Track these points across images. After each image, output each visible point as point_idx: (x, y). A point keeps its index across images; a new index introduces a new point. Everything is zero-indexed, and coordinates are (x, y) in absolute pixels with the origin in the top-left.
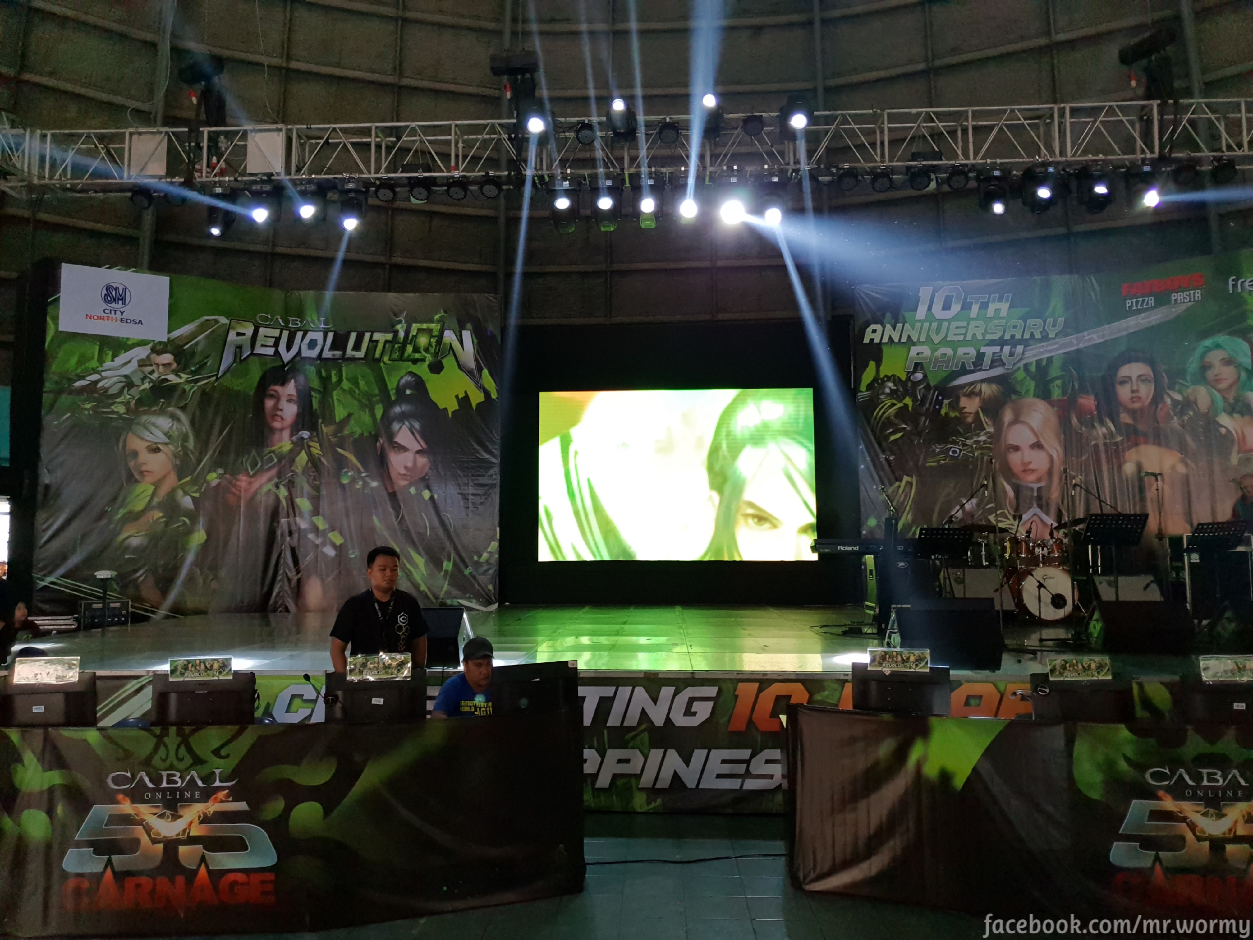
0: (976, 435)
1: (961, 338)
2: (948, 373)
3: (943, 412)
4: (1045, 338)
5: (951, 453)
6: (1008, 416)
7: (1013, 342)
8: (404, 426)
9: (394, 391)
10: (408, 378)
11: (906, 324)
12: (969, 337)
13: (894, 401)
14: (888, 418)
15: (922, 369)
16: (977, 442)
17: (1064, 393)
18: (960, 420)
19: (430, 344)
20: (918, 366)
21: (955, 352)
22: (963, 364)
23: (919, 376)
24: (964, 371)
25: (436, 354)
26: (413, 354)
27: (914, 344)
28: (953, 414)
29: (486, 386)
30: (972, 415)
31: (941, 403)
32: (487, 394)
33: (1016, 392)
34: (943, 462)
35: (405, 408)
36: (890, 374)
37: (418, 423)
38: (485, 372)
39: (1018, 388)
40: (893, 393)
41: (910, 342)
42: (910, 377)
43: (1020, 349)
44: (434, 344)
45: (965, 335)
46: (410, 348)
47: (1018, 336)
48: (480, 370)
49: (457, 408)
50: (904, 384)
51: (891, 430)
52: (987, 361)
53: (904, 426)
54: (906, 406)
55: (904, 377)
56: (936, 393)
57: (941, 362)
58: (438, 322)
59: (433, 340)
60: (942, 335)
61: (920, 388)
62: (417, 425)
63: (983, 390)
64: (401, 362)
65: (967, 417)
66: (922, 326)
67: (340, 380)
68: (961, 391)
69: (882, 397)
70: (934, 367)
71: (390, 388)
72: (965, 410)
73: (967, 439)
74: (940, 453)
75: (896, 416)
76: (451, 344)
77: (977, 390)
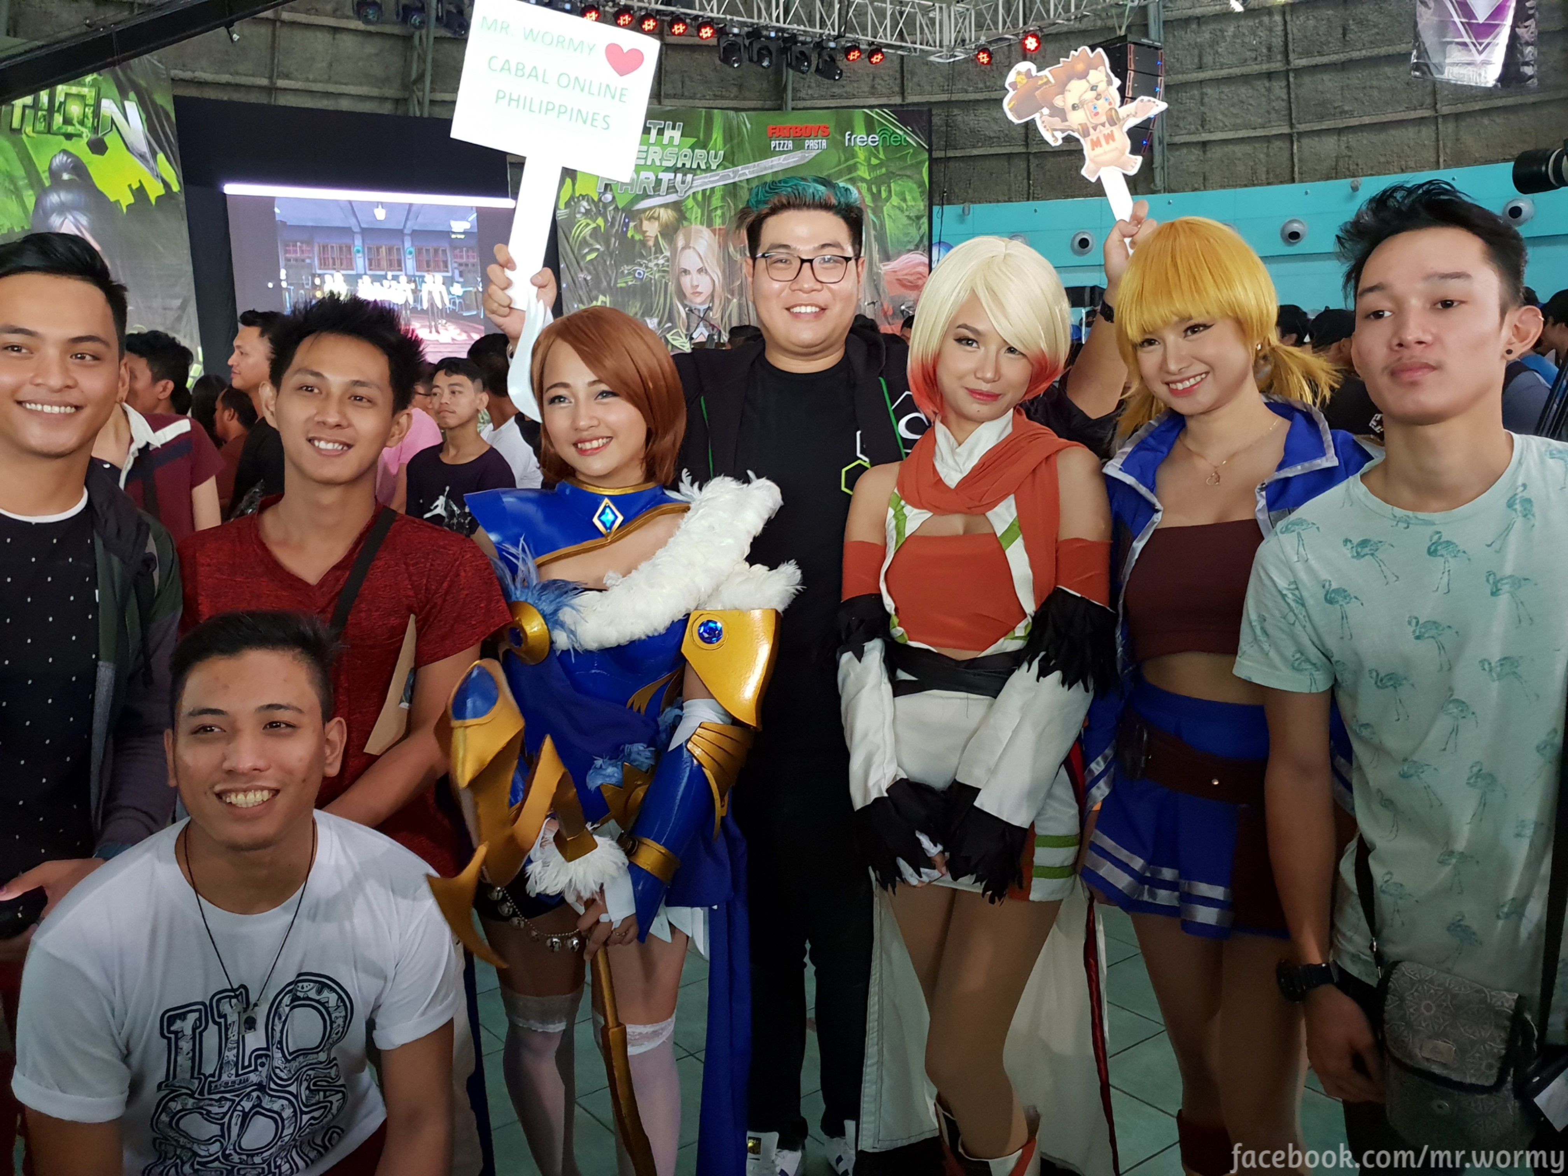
1: (642, 162)
3: (629, 235)
4: (708, 169)
5: (636, 275)
6: (680, 242)
7: (684, 170)
8: (67, 220)
9: (47, 174)
10: (63, 158)
13: (589, 221)
14: (584, 238)
16: (657, 265)
17: (724, 223)
18: (643, 243)
19: (85, 115)
21: (639, 175)
23: (608, 197)
24: (645, 196)
25: (95, 129)
26: (65, 127)
28: (638, 237)
29: (164, 176)
30: (653, 239)
31: (626, 225)
32: (166, 185)
33: (685, 219)
34: (630, 282)
35: (65, 197)
36: (585, 194)
37: (85, 218)
38: (161, 156)
39: (688, 215)
40: (587, 213)
42: (601, 197)
43: (689, 177)
44: (90, 116)
45: (646, 158)
46: (59, 119)
47: (688, 166)
48: (154, 154)
49: (132, 200)
51: (586, 250)
53: (598, 246)
54: (599, 227)
55: (596, 199)
58: (91, 86)
59: (89, 111)
62: (84, 220)
63: (661, 215)
64: (50, 136)
65: (649, 240)
68: (643, 216)
69: (578, 216)
72: (647, 234)
73: (649, 261)
74: (629, 274)
75: (591, 235)
76: (112, 117)
77: (656, 215)
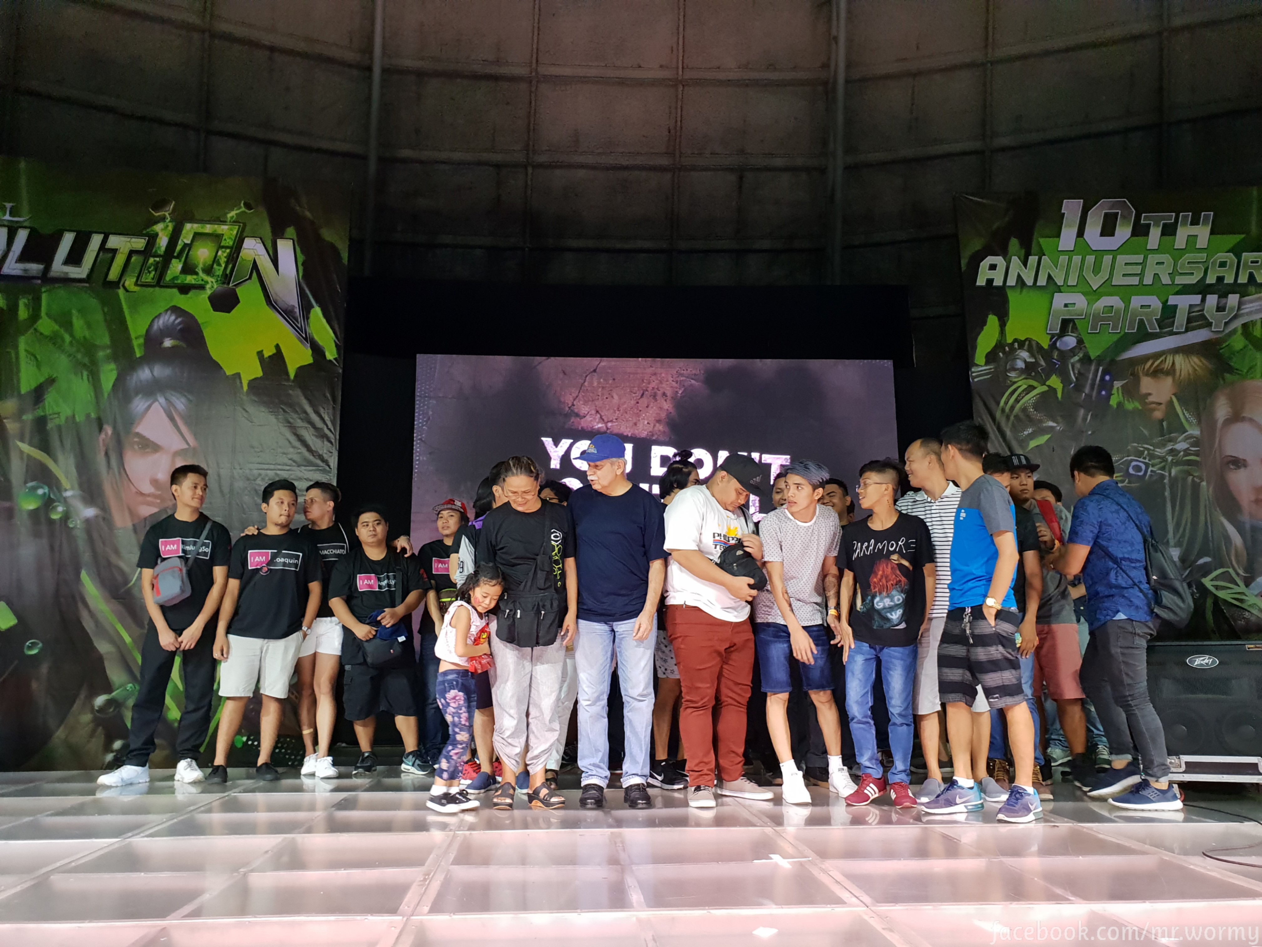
0: (1170, 441)
1: (1135, 281)
2: (1118, 336)
3: (1114, 402)
5: (1131, 471)
6: (1222, 411)
7: (1220, 288)
8: (156, 404)
9: (141, 341)
10: (170, 319)
11: (1043, 257)
12: (1148, 280)
13: (1035, 383)
14: (1024, 410)
15: (1075, 329)
16: (1174, 452)
18: (1143, 415)
19: (216, 260)
20: (1067, 325)
21: (1127, 302)
22: (1141, 322)
23: (1070, 341)
24: (1144, 336)
25: (226, 278)
26: (183, 276)
27: (1059, 289)
28: (1131, 406)
29: (316, 338)
30: (1163, 407)
31: (1109, 388)
32: (317, 350)
33: (1231, 371)
35: (160, 371)
36: (1023, 339)
37: (183, 400)
38: (317, 312)
39: (1235, 363)
40: (1030, 369)
41: (1052, 287)
42: (1055, 342)
43: (1233, 299)
44: (223, 261)
45: (1141, 275)
46: (176, 266)
47: (1229, 279)
48: (306, 308)
49: (259, 373)
50: (1046, 354)
51: (1030, 430)
52: (1181, 318)
53: (1051, 424)
54: (1053, 390)
55: (1045, 345)
56: (1101, 368)
57: (1103, 319)
58: (234, 222)
59: (223, 255)
60: (1104, 275)
61: (1072, 361)
62: (180, 404)
63: (1177, 367)
64: (157, 289)
65: (1154, 410)
66: (1070, 260)
67: (35, 317)
68: (1140, 368)
69: (1012, 374)
70: (1094, 327)
71: (133, 335)
72: (1151, 399)
73: (1155, 446)
75: (1036, 407)
76: (255, 262)
77: (1167, 365)
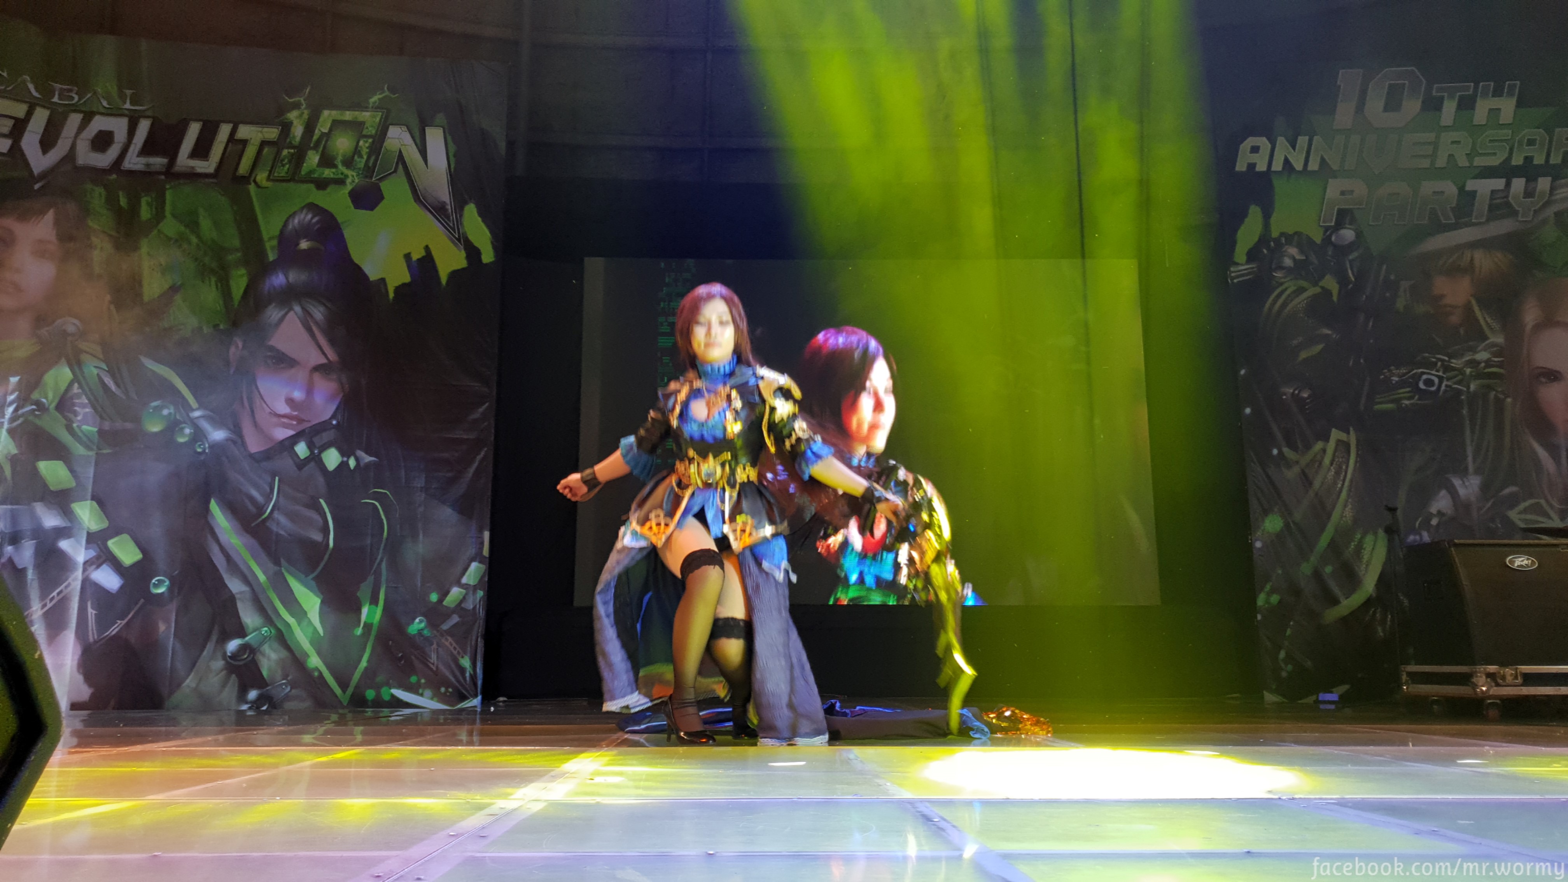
1: (1426, 163)
3: (1400, 304)
5: (1422, 385)
6: (1530, 314)
7: (1528, 170)
8: (291, 313)
9: (275, 242)
10: (307, 217)
11: (1315, 137)
13: (1305, 285)
14: (1293, 315)
16: (1473, 363)
18: (1435, 320)
19: (357, 151)
22: (1433, 211)
25: (369, 171)
26: (320, 170)
27: (1334, 175)
28: (1420, 309)
30: (1459, 311)
31: (1394, 288)
33: (1543, 266)
34: (1407, 402)
35: (295, 276)
37: (322, 309)
39: (1546, 258)
40: (1300, 269)
41: (1326, 172)
42: (1330, 235)
43: (1544, 183)
44: (365, 151)
45: (1433, 156)
46: (313, 158)
47: (1539, 160)
49: (407, 278)
50: (1319, 249)
51: (1300, 339)
52: (1480, 207)
53: (1325, 331)
54: (1327, 292)
55: (1318, 239)
56: (1385, 267)
57: (1389, 208)
58: (377, 108)
59: (364, 145)
60: (1388, 158)
61: (1351, 257)
62: (318, 313)
63: (1477, 263)
65: (1448, 314)
66: (1347, 140)
67: (159, 216)
68: (1432, 266)
69: (1278, 274)
70: (1376, 219)
71: (265, 236)
72: (1445, 301)
73: (1451, 357)
74: (1402, 384)
75: (1307, 311)
76: (400, 152)
77: (1465, 263)
